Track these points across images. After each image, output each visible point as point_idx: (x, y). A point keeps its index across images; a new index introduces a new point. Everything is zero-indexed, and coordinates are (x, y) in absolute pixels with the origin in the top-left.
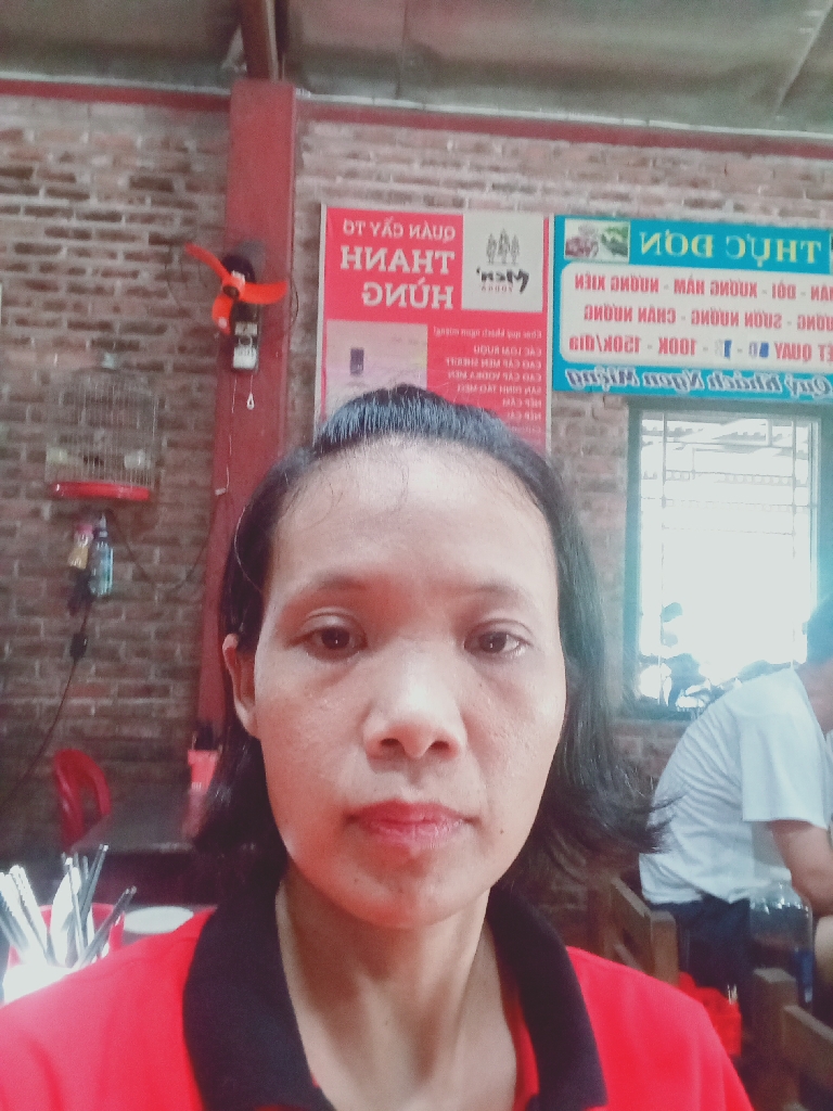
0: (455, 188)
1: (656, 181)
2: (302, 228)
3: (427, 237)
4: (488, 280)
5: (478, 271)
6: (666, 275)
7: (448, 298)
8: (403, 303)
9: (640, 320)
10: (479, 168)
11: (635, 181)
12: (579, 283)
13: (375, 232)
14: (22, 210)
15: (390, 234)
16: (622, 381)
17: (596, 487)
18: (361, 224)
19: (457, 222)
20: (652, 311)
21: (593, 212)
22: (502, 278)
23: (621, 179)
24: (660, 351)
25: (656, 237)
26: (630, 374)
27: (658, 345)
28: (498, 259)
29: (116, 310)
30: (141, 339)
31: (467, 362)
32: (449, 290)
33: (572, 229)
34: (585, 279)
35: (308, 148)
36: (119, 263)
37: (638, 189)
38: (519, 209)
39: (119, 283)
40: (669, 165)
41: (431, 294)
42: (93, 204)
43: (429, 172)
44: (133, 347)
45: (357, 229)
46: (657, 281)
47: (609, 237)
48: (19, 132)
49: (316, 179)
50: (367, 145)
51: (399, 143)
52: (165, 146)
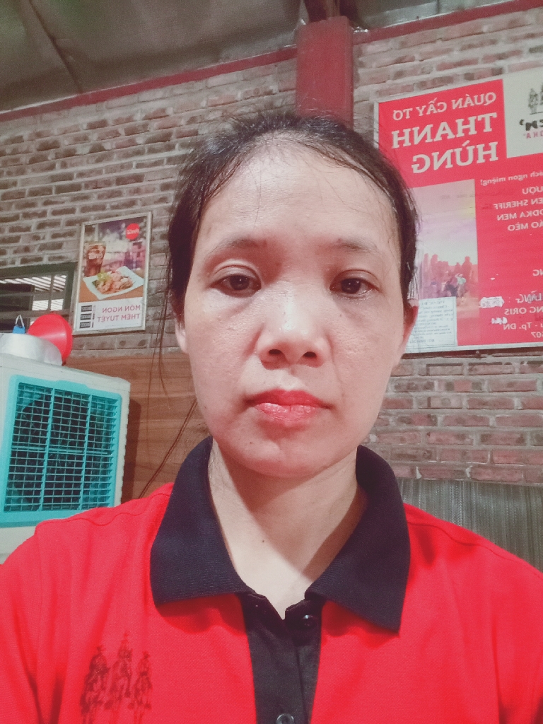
0: (493, 61)
3: (469, 105)
4: (532, 128)
5: (521, 123)
7: (493, 152)
8: (449, 166)
10: (515, 40)
13: (421, 114)
15: (435, 112)
18: (408, 111)
19: (497, 87)
28: (539, 108)
31: (516, 204)
32: (493, 145)
35: (362, 65)
41: (476, 152)
43: (469, 54)
45: (405, 114)
48: (163, 110)
49: (370, 86)
50: (412, 49)
51: (441, 38)
52: (257, 94)
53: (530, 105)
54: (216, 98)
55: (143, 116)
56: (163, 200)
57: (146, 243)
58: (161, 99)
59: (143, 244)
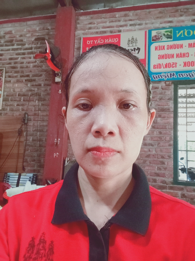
0: (118, 27)
1: (181, 16)
2: (76, 45)
3: (110, 41)
6: (185, 43)
9: (177, 58)
10: (126, 21)
11: (175, 16)
12: (156, 48)
13: (96, 43)
14: (11, 50)
15: (100, 43)
16: (171, 77)
17: (163, 110)
18: (92, 41)
19: (119, 37)
20: (181, 54)
21: (161, 27)
22: (132, 50)
23: (170, 16)
24: (184, 66)
25: (182, 32)
26: (173, 74)
27: (183, 64)
28: (131, 45)
29: (31, 71)
30: (36, 78)
33: (154, 33)
34: (158, 47)
35: (79, 23)
36: (32, 60)
37: (176, 19)
38: (138, 30)
39: (32, 65)
40: (185, 10)
42: (27, 46)
43: (112, 24)
44: (34, 80)
45: (91, 42)
46: (182, 44)
47: (166, 34)
48: (11, 31)
49: (81, 31)
50: (94, 20)
51: (103, 18)
52: (44, 29)
53: (128, 44)
54: (30, 29)
55: (4, 32)
56: (10, 63)
57: (3, 79)
58: (11, 27)
59: (2, 79)
